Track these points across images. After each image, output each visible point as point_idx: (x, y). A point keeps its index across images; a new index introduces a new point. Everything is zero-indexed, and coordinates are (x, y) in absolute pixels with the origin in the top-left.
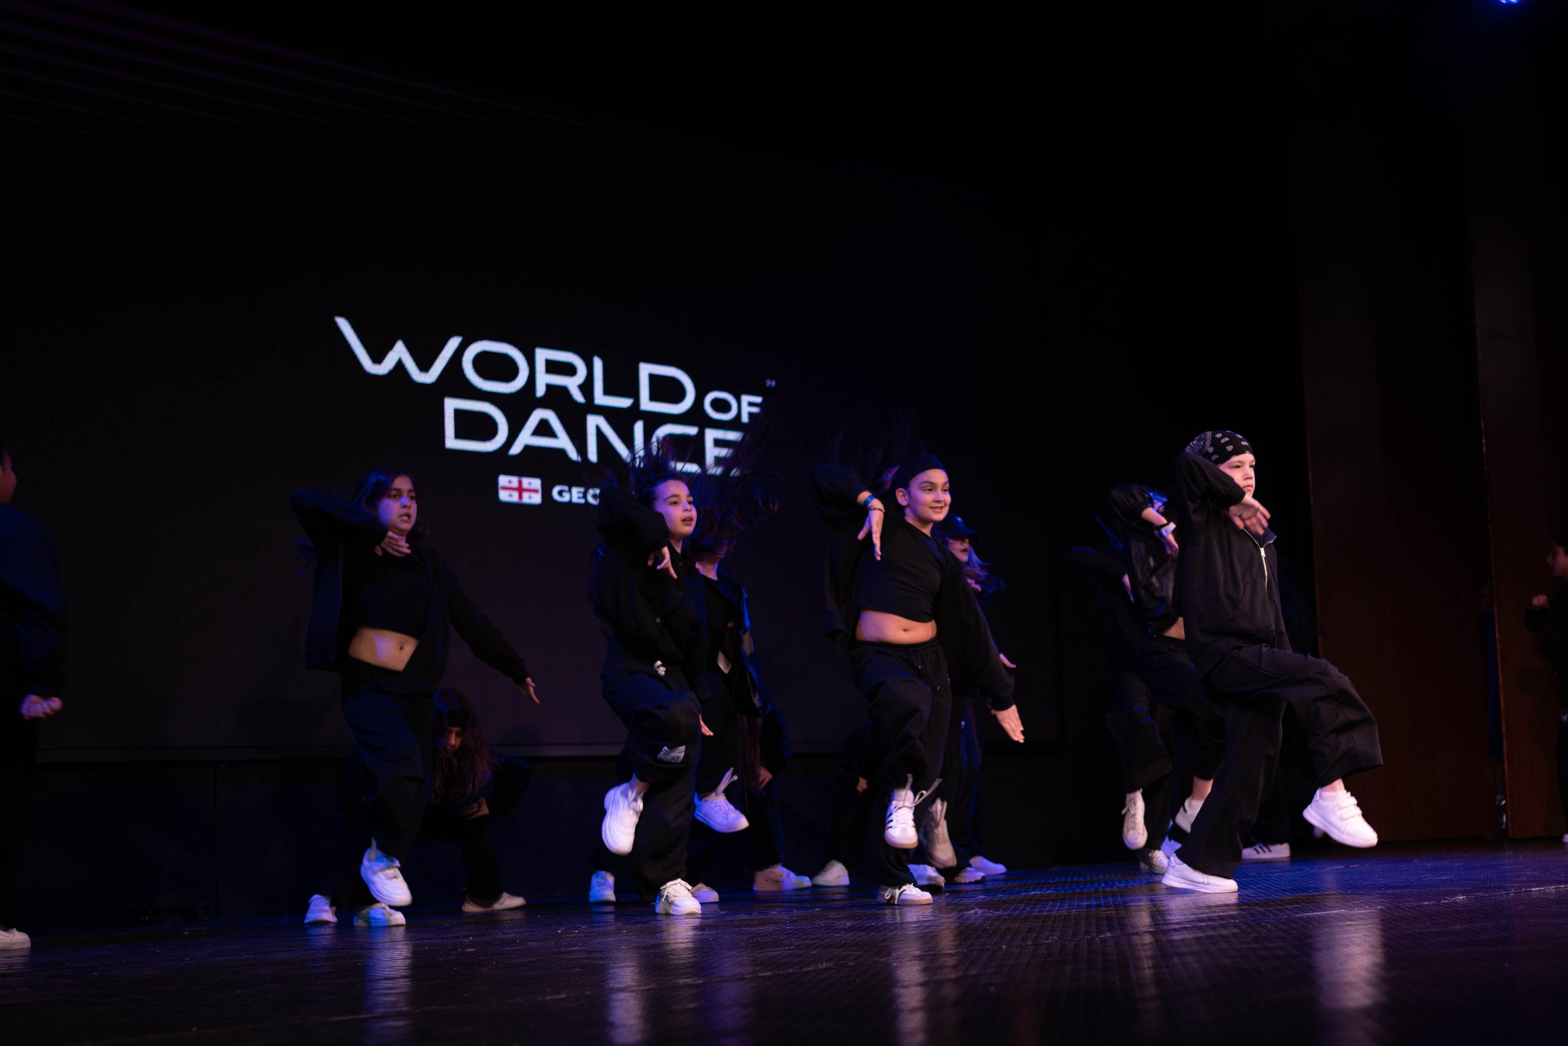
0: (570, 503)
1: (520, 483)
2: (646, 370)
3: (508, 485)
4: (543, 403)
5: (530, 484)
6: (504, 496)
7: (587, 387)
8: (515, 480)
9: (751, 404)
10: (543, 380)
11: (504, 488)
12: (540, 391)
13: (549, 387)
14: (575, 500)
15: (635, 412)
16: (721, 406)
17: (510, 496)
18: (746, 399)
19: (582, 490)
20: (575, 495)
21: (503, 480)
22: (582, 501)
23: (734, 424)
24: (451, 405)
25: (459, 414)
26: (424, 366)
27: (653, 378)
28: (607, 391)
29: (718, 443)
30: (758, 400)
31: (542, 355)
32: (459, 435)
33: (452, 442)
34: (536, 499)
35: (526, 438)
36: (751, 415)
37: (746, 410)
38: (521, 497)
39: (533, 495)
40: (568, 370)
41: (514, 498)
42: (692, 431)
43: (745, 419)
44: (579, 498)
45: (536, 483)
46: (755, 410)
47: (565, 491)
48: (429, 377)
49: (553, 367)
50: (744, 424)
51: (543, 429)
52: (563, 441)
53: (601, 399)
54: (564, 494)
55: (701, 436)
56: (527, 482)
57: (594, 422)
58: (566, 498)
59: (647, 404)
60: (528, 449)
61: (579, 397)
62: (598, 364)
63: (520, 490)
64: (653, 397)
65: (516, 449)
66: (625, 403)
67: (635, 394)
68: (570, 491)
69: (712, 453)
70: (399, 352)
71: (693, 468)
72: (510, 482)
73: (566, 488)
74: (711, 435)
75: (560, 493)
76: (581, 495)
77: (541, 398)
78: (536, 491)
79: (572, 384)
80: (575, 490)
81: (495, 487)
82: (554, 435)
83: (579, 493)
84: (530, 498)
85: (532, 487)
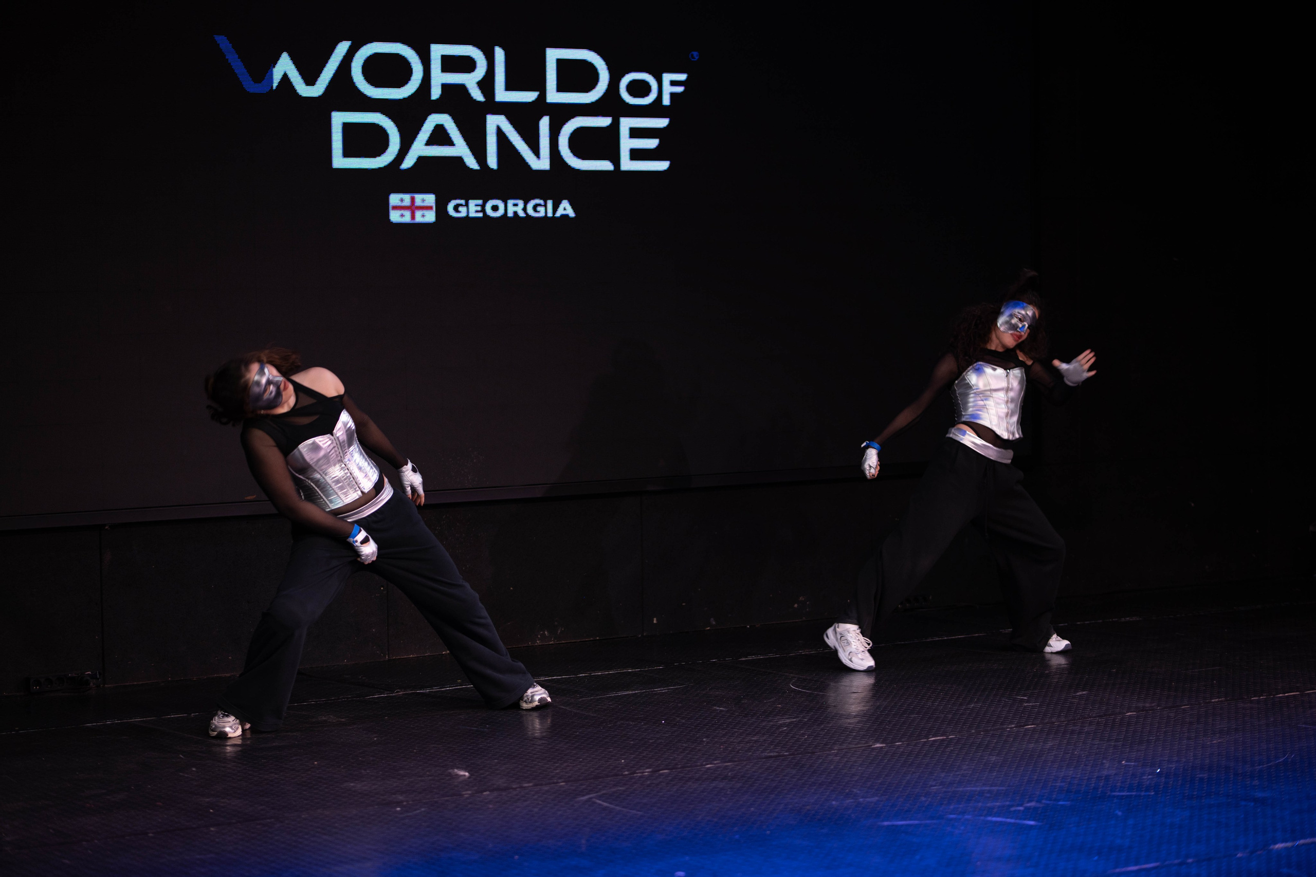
0: (467, 218)
1: (413, 199)
2: (553, 55)
3: (400, 204)
4: (438, 107)
5: (423, 201)
6: (395, 217)
7: (487, 84)
8: (406, 198)
9: (673, 83)
10: (439, 78)
11: (395, 208)
12: (436, 93)
13: (445, 87)
14: (472, 214)
15: (541, 107)
16: (638, 89)
17: (402, 216)
18: (667, 78)
19: (480, 202)
20: (473, 209)
21: (394, 199)
22: (480, 215)
23: (655, 110)
24: (338, 119)
25: (347, 127)
26: (310, 80)
27: (562, 64)
28: (510, 86)
29: (636, 133)
30: (682, 77)
31: (438, 51)
32: (348, 152)
33: (340, 161)
34: (430, 217)
35: (420, 148)
36: (673, 95)
37: (668, 89)
38: (413, 217)
39: (426, 212)
40: (467, 65)
41: (407, 218)
42: (604, 122)
43: (666, 101)
44: (477, 211)
45: (430, 199)
46: (680, 89)
47: (461, 205)
48: (317, 90)
49: (450, 64)
50: (666, 106)
51: (440, 137)
52: (460, 149)
53: (502, 95)
54: (460, 209)
55: (615, 126)
56: (419, 198)
57: (494, 122)
58: (463, 212)
59: (554, 96)
60: (421, 160)
61: (477, 95)
62: (499, 54)
63: (413, 208)
64: (562, 87)
65: (408, 163)
66: (529, 96)
67: (541, 87)
68: (467, 205)
69: (627, 144)
70: (285, 66)
71: (605, 165)
72: (402, 200)
73: (463, 202)
74: (626, 124)
75: (456, 208)
76: (479, 208)
77: (437, 101)
78: (430, 208)
79: (470, 81)
80: (472, 203)
81: (385, 208)
82: (450, 143)
83: (477, 205)
84: (423, 216)
85: (425, 204)
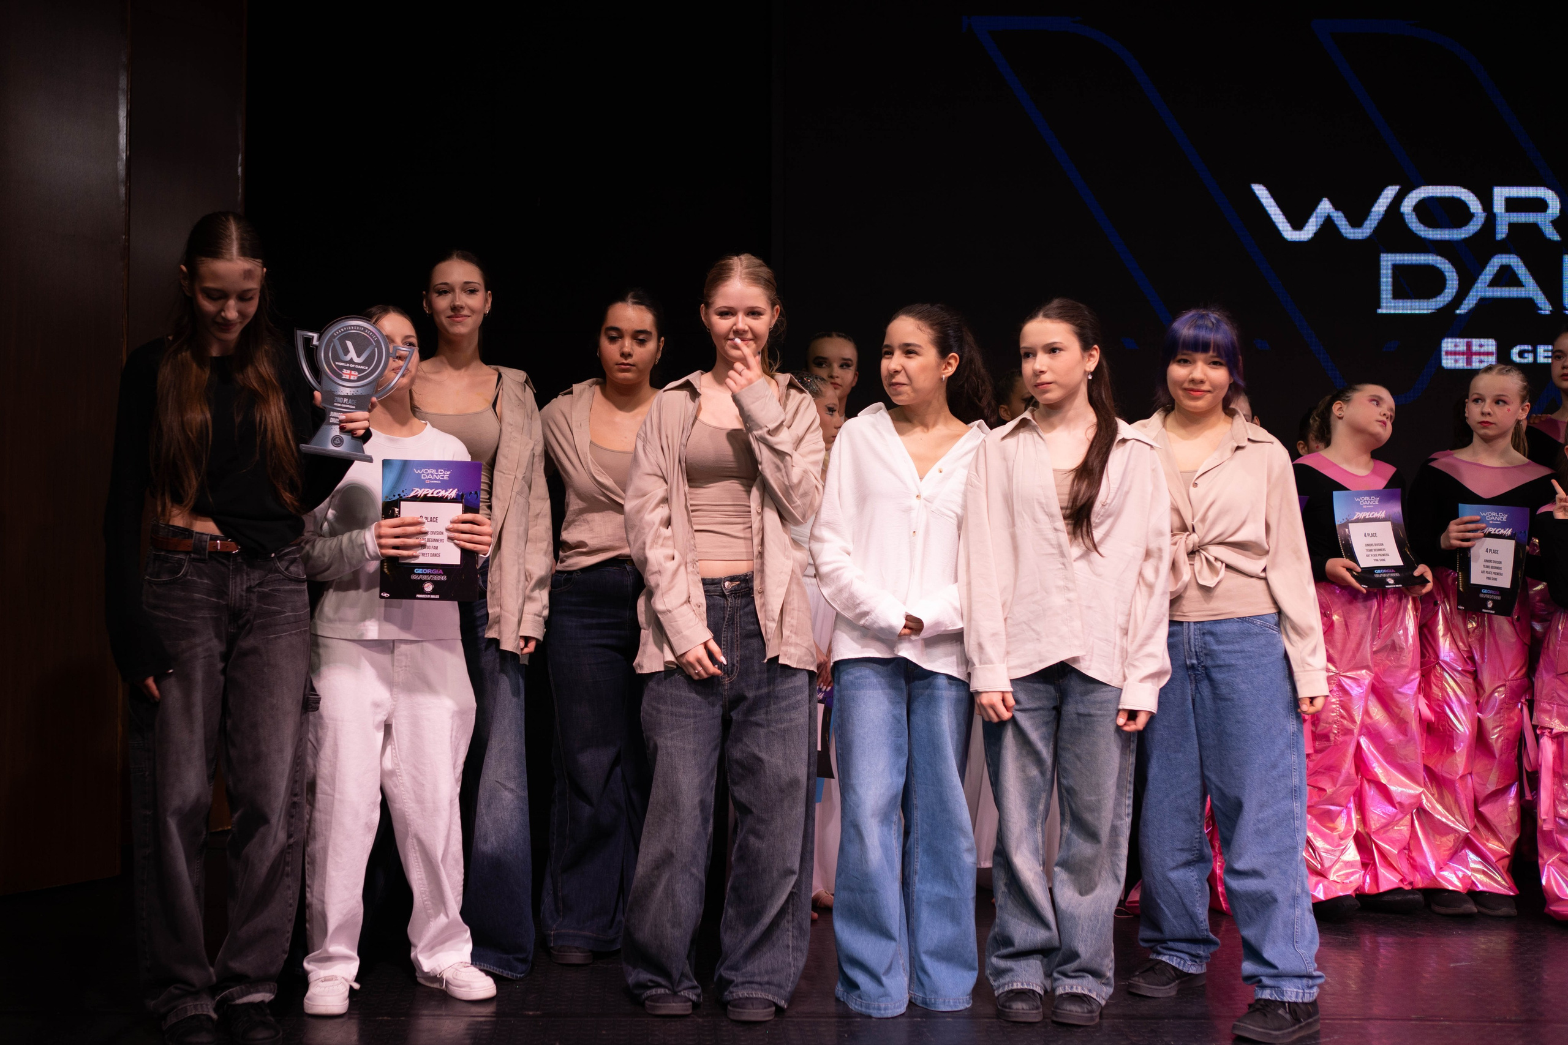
0: (1533, 364)
1: (1469, 345)
3: (1452, 348)
4: (1504, 247)
5: (1481, 346)
6: (1448, 362)
7: (1561, 223)
8: (1462, 344)
10: (1505, 218)
11: (1449, 353)
12: (1502, 232)
13: (1512, 226)
14: (1540, 360)
17: (1456, 361)
20: (1541, 354)
21: (1448, 344)
24: (1388, 261)
25: (1397, 268)
26: (1356, 221)
31: (1502, 193)
32: (1398, 296)
33: (1388, 305)
34: (1489, 361)
35: (1482, 289)
38: (1468, 363)
39: (1485, 358)
41: (1462, 364)
44: (1546, 357)
45: (1490, 345)
47: (1528, 351)
48: (1364, 232)
51: (1506, 277)
52: (1529, 289)
54: (1526, 354)
56: (1476, 343)
58: (1529, 358)
60: (1483, 302)
61: (1552, 234)
63: (1469, 354)
65: (1467, 306)
68: (1534, 352)
70: (1325, 206)
72: (1456, 346)
73: (1529, 348)
75: (1521, 354)
76: (1549, 354)
77: (1503, 240)
78: (1489, 353)
79: (1545, 221)
80: (1540, 349)
81: (1436, 353)
82: (1518, 283)
83: (1545, 351)
84: (1481, 362)
85: (1486, 349)
